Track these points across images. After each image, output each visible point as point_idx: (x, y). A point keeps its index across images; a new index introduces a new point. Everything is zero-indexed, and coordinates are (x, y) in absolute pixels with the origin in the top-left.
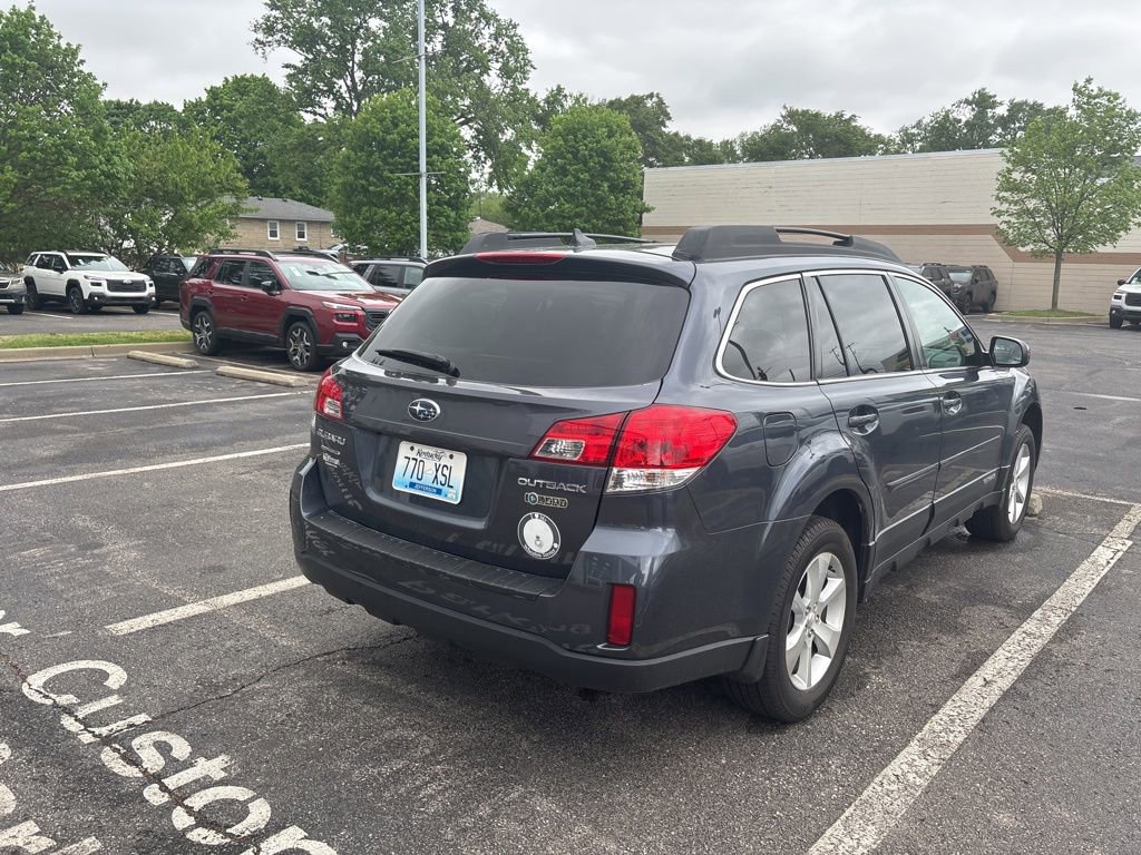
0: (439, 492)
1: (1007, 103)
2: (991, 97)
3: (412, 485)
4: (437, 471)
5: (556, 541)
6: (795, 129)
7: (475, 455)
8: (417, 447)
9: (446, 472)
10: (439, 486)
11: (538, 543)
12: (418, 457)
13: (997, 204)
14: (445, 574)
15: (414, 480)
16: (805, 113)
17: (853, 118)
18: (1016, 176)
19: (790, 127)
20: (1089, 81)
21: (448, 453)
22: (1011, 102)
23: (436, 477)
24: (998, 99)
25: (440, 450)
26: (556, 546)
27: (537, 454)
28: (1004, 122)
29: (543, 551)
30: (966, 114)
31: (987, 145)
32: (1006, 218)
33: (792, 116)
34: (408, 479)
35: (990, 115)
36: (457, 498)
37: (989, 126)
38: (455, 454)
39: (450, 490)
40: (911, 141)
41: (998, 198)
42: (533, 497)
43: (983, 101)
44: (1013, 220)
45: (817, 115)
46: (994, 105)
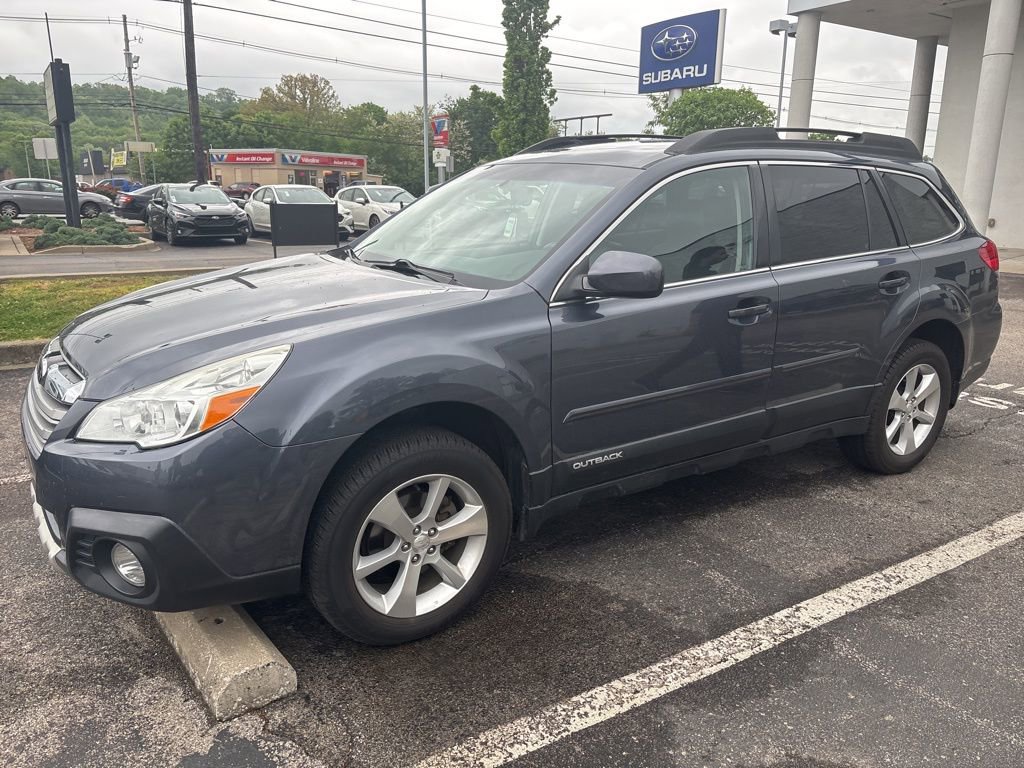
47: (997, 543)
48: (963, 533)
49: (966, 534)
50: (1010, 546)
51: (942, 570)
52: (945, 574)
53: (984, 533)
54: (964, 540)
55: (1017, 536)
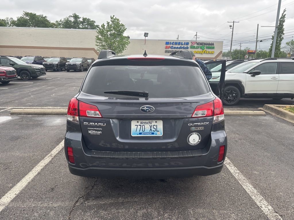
0: (153, 134)
1: (82, 17)
2: (78, 16)
3: (140, 134)
4: (151, 127)
5: (199, 139)
6: (28, 18)
7: (166, 120)
8: (140, 121)
9: (155, 127)
10: (153, 132)
11: (194, 141)
12: (141, 124)
13: (96, 43)
14: (169, 157)
15: (141, 131)
16: (31, 13)
17: (46, 17)
18: (100, 37)
19: (27, 17)
20: (114, 16)
21: (154, 121)
22: (83, 18)
23: (151, 129)
24: (80, 16)
25: (150, 121)
26: (199, 140)
27: (193, 116)
28: (82, 23)
29: (195, 143)
30: (72, 19)
31: (79, 28)
32: (99, 47)
33: (27, 14)
34: (138, 132)
35: (78, 20)
36: (161, 134)
37: (79, 23)
38: (157, 121)
39: (158, 132)
40: (60, 25)
41: (96, 42)
42: (193, 129)
43: (76, 17)
44: (100, 47)
45: (35, 14)
46: (79, 18)
47: (50, 154)
48: (58, 153)
49: (57, 154)
50: (47, 155)
51: (59, 145)
52: (58, 145)
53: (53, 156)
54: (57, 152)
55: (45, 158)
